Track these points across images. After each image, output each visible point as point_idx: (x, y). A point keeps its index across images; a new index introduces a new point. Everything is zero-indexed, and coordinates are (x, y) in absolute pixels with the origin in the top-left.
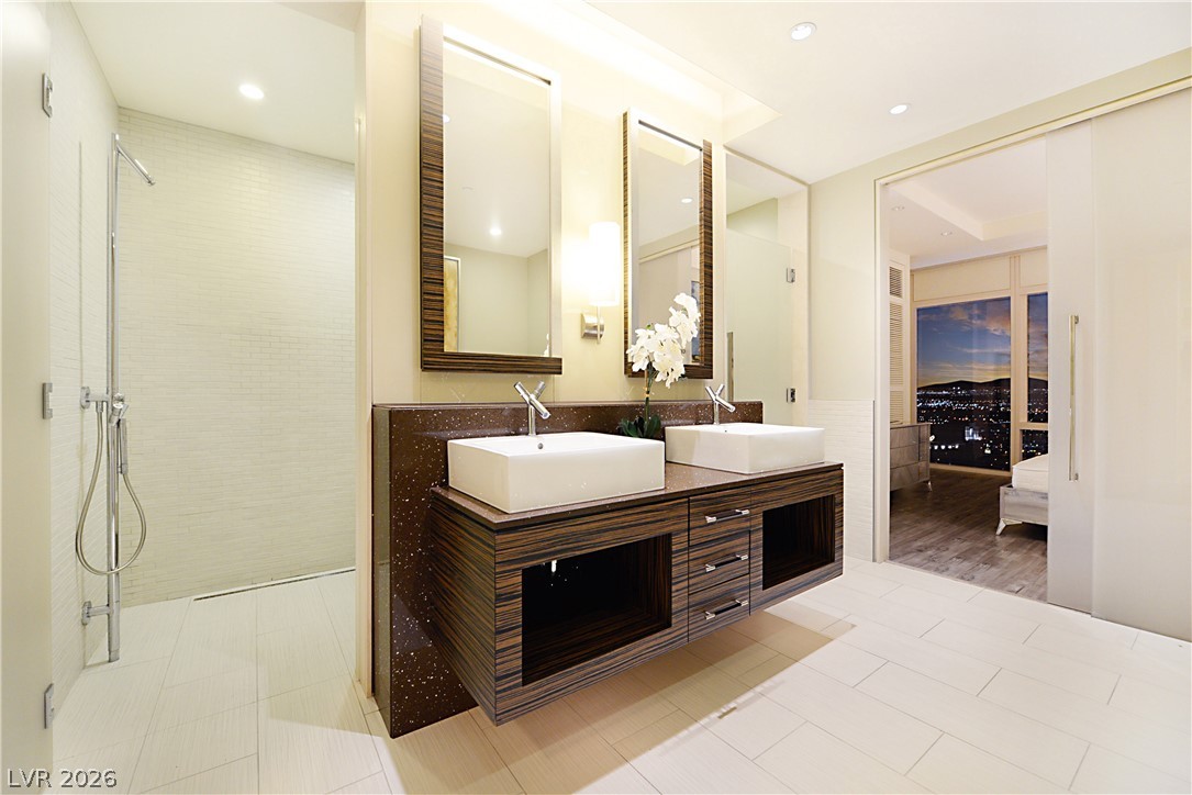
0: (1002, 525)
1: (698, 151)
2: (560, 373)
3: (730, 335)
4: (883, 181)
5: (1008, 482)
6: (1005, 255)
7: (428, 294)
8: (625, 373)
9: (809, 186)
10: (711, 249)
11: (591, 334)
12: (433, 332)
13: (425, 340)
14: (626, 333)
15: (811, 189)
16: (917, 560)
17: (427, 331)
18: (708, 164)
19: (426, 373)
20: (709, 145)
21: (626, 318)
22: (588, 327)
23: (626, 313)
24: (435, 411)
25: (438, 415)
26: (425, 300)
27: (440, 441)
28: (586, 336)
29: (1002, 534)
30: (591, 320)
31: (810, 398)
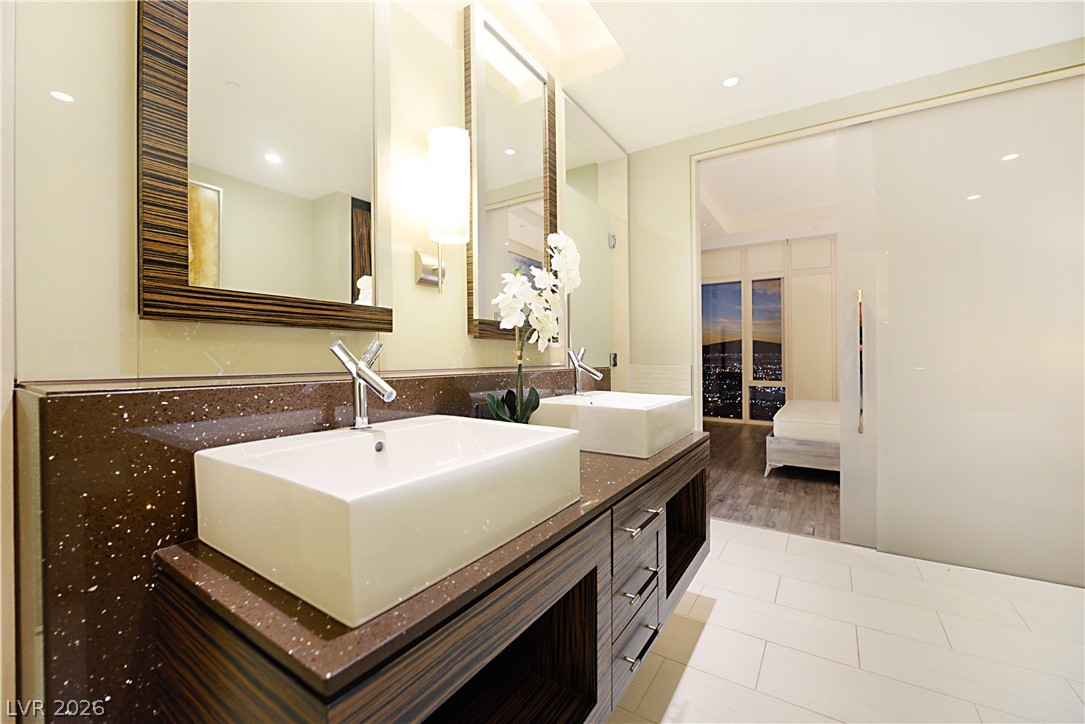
0: (768, 469)
1: (541, 84)
2: (391, 330)
3: (568, 296)
4: (698, 157)
5: (770, 431)
6: (736, 248)
7: (151, 176)
8: (469, 332)
9: (628, 155)
10: (556, 197)
11: (428, 280)
12: (164, 249)
13: (146, 261)
14: (470, 282)
15: (630, 158)
16: (724, 511)
17: (150, 245)
18: (552, 102)
19: (148, 323)
20: (553, 81)
21: (470, 264)
22: (426, 270)
23: (469, 257)
24: (162, 396)
25: (173, 403)
26: (146, 186)
27: (179, 451)
28: (422, 282)
29: (769, 476)
30: (429, 261)
31: (631, 362)
